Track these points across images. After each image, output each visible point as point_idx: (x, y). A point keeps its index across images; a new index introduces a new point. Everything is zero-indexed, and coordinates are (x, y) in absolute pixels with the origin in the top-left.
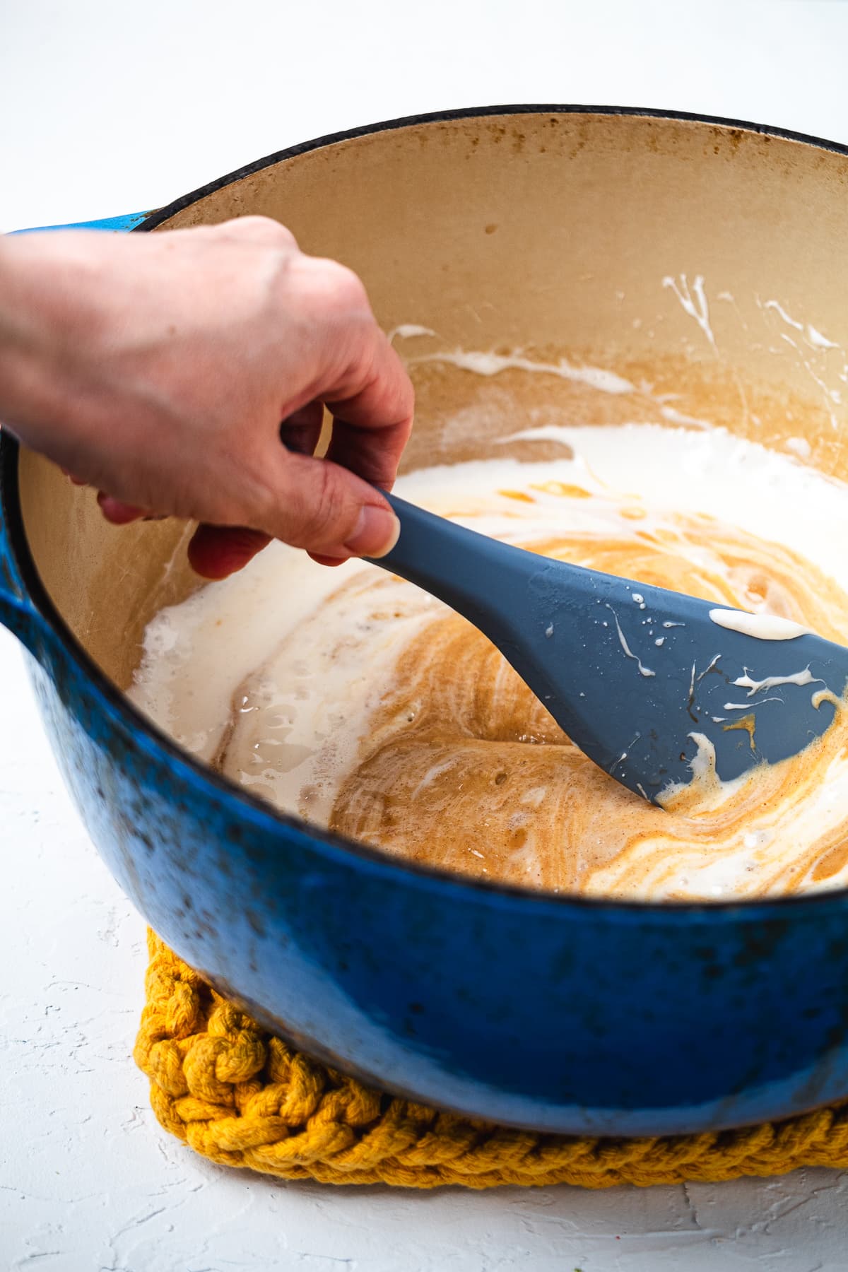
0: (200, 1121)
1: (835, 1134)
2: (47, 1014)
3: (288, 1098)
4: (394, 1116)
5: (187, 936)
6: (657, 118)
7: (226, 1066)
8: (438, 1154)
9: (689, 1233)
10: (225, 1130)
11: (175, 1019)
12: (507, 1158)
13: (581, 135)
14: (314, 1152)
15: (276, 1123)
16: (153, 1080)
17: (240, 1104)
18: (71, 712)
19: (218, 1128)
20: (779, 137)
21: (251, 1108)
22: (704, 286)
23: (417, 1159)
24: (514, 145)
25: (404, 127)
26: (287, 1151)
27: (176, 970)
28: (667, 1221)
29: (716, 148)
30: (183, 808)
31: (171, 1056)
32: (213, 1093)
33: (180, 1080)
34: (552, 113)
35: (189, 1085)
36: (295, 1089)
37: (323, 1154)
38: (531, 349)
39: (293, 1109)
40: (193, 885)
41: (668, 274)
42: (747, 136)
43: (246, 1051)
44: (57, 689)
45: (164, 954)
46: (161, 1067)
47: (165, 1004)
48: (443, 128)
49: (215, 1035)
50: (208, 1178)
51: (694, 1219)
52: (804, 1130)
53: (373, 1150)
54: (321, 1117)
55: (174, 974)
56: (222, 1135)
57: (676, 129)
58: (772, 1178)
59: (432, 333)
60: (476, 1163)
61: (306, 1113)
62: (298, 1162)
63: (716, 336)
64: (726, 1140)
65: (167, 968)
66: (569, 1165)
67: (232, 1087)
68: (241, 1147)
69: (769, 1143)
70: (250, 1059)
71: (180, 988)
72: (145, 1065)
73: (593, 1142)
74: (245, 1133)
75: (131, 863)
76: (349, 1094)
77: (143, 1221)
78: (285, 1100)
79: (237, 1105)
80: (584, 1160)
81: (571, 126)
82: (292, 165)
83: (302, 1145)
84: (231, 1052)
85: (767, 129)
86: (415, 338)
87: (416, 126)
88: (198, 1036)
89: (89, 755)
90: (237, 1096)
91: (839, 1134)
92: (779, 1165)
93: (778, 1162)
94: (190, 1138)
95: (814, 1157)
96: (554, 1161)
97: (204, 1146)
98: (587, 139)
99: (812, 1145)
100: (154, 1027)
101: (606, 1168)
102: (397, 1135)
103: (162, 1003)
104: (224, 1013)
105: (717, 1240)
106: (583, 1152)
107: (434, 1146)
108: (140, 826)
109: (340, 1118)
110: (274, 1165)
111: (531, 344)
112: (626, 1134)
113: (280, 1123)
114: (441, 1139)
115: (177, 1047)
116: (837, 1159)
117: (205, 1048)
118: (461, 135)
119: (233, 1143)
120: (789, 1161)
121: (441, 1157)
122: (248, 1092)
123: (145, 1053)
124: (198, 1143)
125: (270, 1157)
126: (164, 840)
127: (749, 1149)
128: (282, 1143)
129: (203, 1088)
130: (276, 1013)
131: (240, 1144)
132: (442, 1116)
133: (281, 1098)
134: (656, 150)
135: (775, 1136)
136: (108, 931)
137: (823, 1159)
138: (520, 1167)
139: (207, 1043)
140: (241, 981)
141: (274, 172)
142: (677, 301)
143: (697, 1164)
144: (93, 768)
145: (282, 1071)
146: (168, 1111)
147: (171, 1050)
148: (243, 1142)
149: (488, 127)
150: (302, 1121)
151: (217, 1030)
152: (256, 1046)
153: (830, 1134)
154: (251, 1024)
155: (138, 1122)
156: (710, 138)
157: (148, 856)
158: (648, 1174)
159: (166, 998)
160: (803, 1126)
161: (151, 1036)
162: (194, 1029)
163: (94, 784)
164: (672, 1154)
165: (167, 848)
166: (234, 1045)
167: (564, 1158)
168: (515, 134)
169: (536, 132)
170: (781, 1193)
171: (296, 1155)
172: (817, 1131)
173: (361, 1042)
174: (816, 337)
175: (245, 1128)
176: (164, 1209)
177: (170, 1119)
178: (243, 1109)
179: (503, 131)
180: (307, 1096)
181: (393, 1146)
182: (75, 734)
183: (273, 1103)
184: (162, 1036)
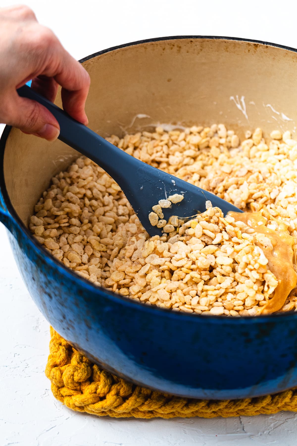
0: (69, 396)
1: (293, 399)
2: (14, 356)
3: (99, 387)
4: (137, 393)
5: (64, 329)
6: (228, 40)
7: (77, 376)
8: (152, 406)
9: (242, 434)
10: (77, 399)
11: (60, 359)
12: (177, 408)
13: (201, 46)
14: (108, 407)
15: (95, 396)
16: (52, 382)
17: (82, 389)
18: (23, 250)
19: (75, 398)
20: (271, 46)
21: (86, 391)
22: (245, 100)
23: (145, 408)
24: (178, 50)
25: (139, 44)
26: (99, 406)
27: (60, 342)
28: (234, 430)
29: (249, 51)
30: (62, 284)
31: (58, 373)
32: (73, 386)
33: (61, 382)
34: (191, 39)
35: (64, 383)
36: (102, 384)
37: (112, 407)
38: (184, 122)
39: (101, 391)
40: (66, 311)
41: (232, 95)
42: (260, 46)
43: (84, 371)
44: (18, 242)
45: (56, 336)
46: (54, 377)
47: (56, 354)
48: (152, 44)
49: (74, 365)
50: (71, 415)
51: (243, 429)
52: (282, 398)
53: (129, 405)
54: (111, 394)
55: (59, 343)
56: (76, 401)
57: (235, 44)
58: (271, 415)
59: (149, 117)
60: (166, 410)
61: (106, 392)
62: (103, 410)
63: (249, 117)
64: (255, 401)
65: (57, 341)
66: (199, 410)
67: (80, 384)
68: (83, 405)
69: (270, 402)
70: (86, 373)
71: (62, 348)
72: (49, 376)
73: (207, 402)
74: (84, 400)
75: (44, 303)
76: (121, 385)
77: (48, 431)
78: (98, 388)
79: (82, 390)
80: (204, 408)
81: (198, 43)
82: (100, 58)
83: (104, 404)
84: (79, 371)
85: (267, 43)
86: (143, 119)
87: (143, 44)
88: (68, 365)
89: (29, 266)
90: (81, 387)
91: (295, 399)
92: (273, 410)
93: (273, 409)
94: (65, 402)
95: (286, 408)
96: (194, 409)
97: (70, 405)
98: (203, 48)
99: (285, 403)
100: (52, 362)
101: (212, 411)
102: (138, 400)
103: (55, 353)
104: (77, 357)
105: (252, 437)
106: (203, 405)
107: (151, 404)
108: (47, 290)
109: (118, 394)
110: (94, 411)
111: (184, 120)
112: (219, 399)
113: (97, 396)
114: (153, 401)
115: (60, 369)
116: (294, 408)
117: (70, 370)
118: (159, 47)
119: (80, 404)
120: (277, 409)
121: (154, 407)
122: (85, 385)
123: (49, 372)
124: (68, 404)
125: (93, 408)
126: (56, 295)
127: (263, 404)
128: (97, 403)
129: (69, 384)
130: (95, 356)
131: (83, 404)
132: (154, 393)
133: (97, 387)
134: (228, 51)
135: (272, 400)
136: (36, 327)
137: (289, 408)
138: (181, 411)
139: (70, 368)
140: (83, 345)
141: (93, 60)
142: (235, 104)
143: (244, 410)
144: (31, 270)
145: (97, 377)
146: (57, 393)
147: (58, 371)
148: (83, 403)
149: (168, 44)
150: (104, 395)
151: (74, 363)
152: (88, 368)
153: (292, 399)
154: (86, 360)
155: (47, 394)
156: (247, 47)
157: (50, 301)
158: (227, 413)
159: (56, 352)
160: (282, 397)
161: (51, 366)
162: (66, 363)
163: (31, 276)
164: (235, 406)
165: (57, 298)
166: (80, 368)
167: (197, 408)
168: (178, 46)
169: (185, 46)
170: (274, 420)
171: (102, 408)
172: (287, 398)
173: (125, 366)
174: (284, 117)
175: (84, 398)
176: (56, 426)
177: (58, 395)
178: (84, 391)
179: (173, 45)
180: (106, 386)
181: (136, 404)
182: (24, 259)
183: (94, 389)
184: (55, 366)
